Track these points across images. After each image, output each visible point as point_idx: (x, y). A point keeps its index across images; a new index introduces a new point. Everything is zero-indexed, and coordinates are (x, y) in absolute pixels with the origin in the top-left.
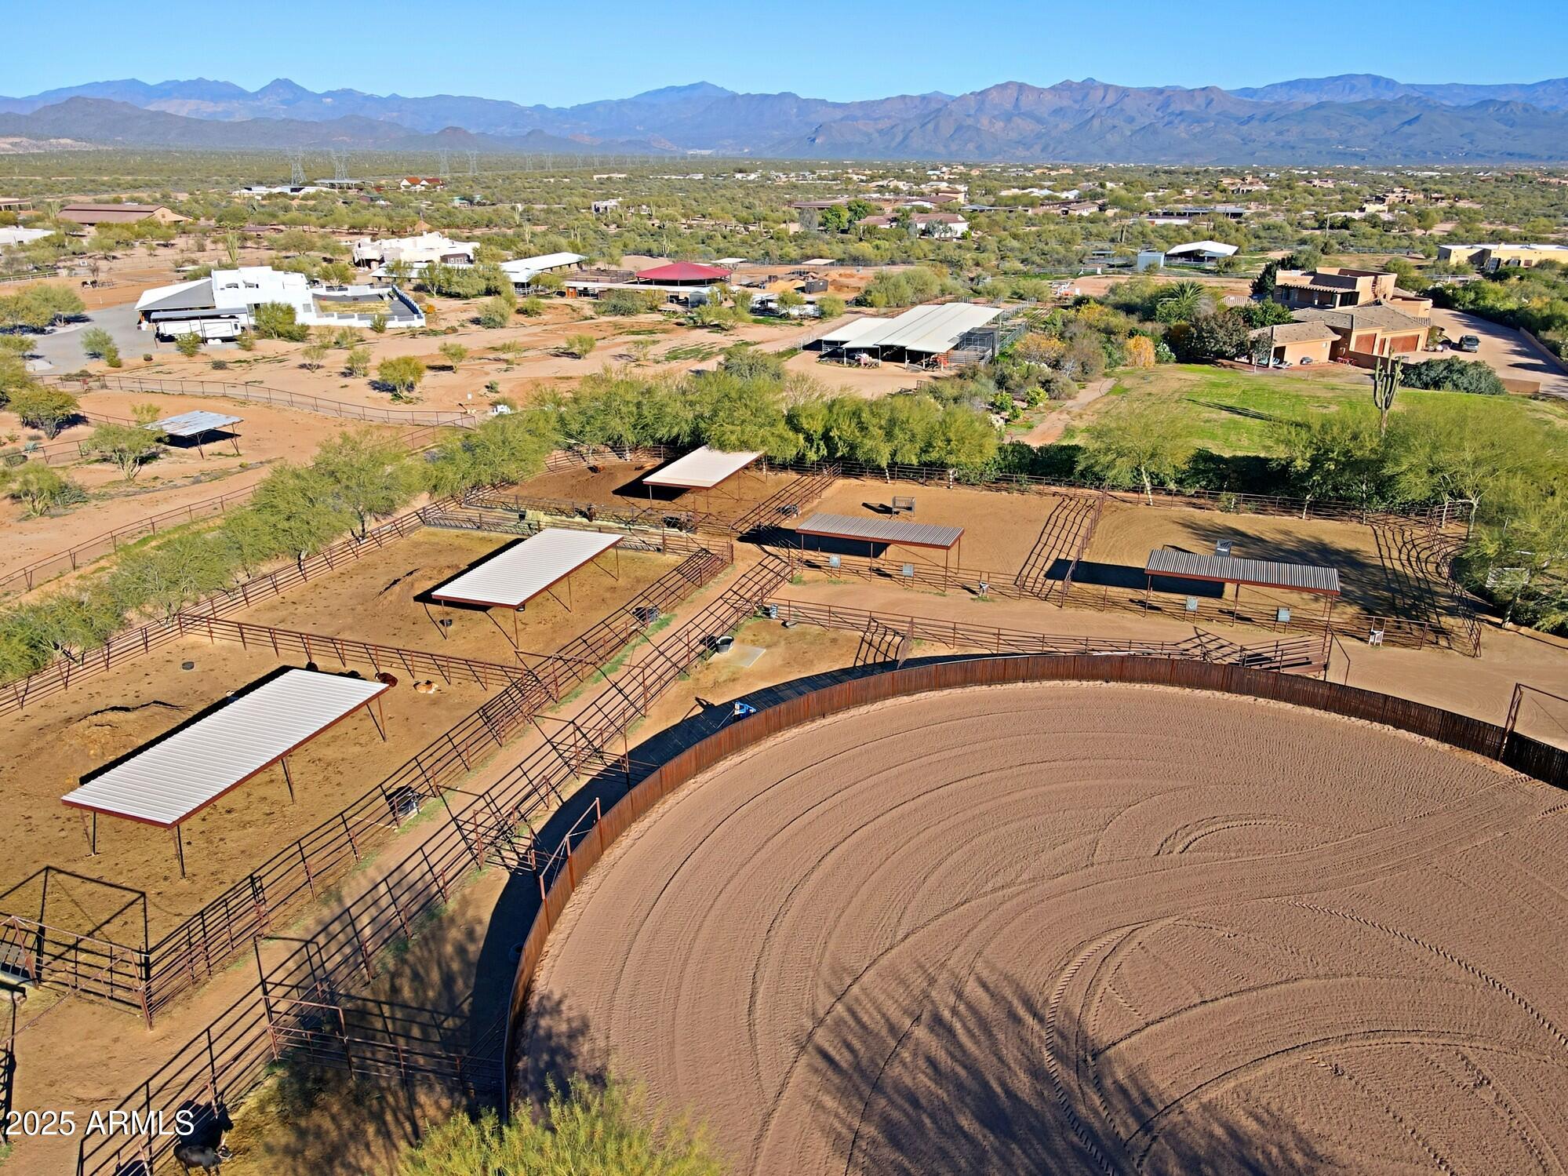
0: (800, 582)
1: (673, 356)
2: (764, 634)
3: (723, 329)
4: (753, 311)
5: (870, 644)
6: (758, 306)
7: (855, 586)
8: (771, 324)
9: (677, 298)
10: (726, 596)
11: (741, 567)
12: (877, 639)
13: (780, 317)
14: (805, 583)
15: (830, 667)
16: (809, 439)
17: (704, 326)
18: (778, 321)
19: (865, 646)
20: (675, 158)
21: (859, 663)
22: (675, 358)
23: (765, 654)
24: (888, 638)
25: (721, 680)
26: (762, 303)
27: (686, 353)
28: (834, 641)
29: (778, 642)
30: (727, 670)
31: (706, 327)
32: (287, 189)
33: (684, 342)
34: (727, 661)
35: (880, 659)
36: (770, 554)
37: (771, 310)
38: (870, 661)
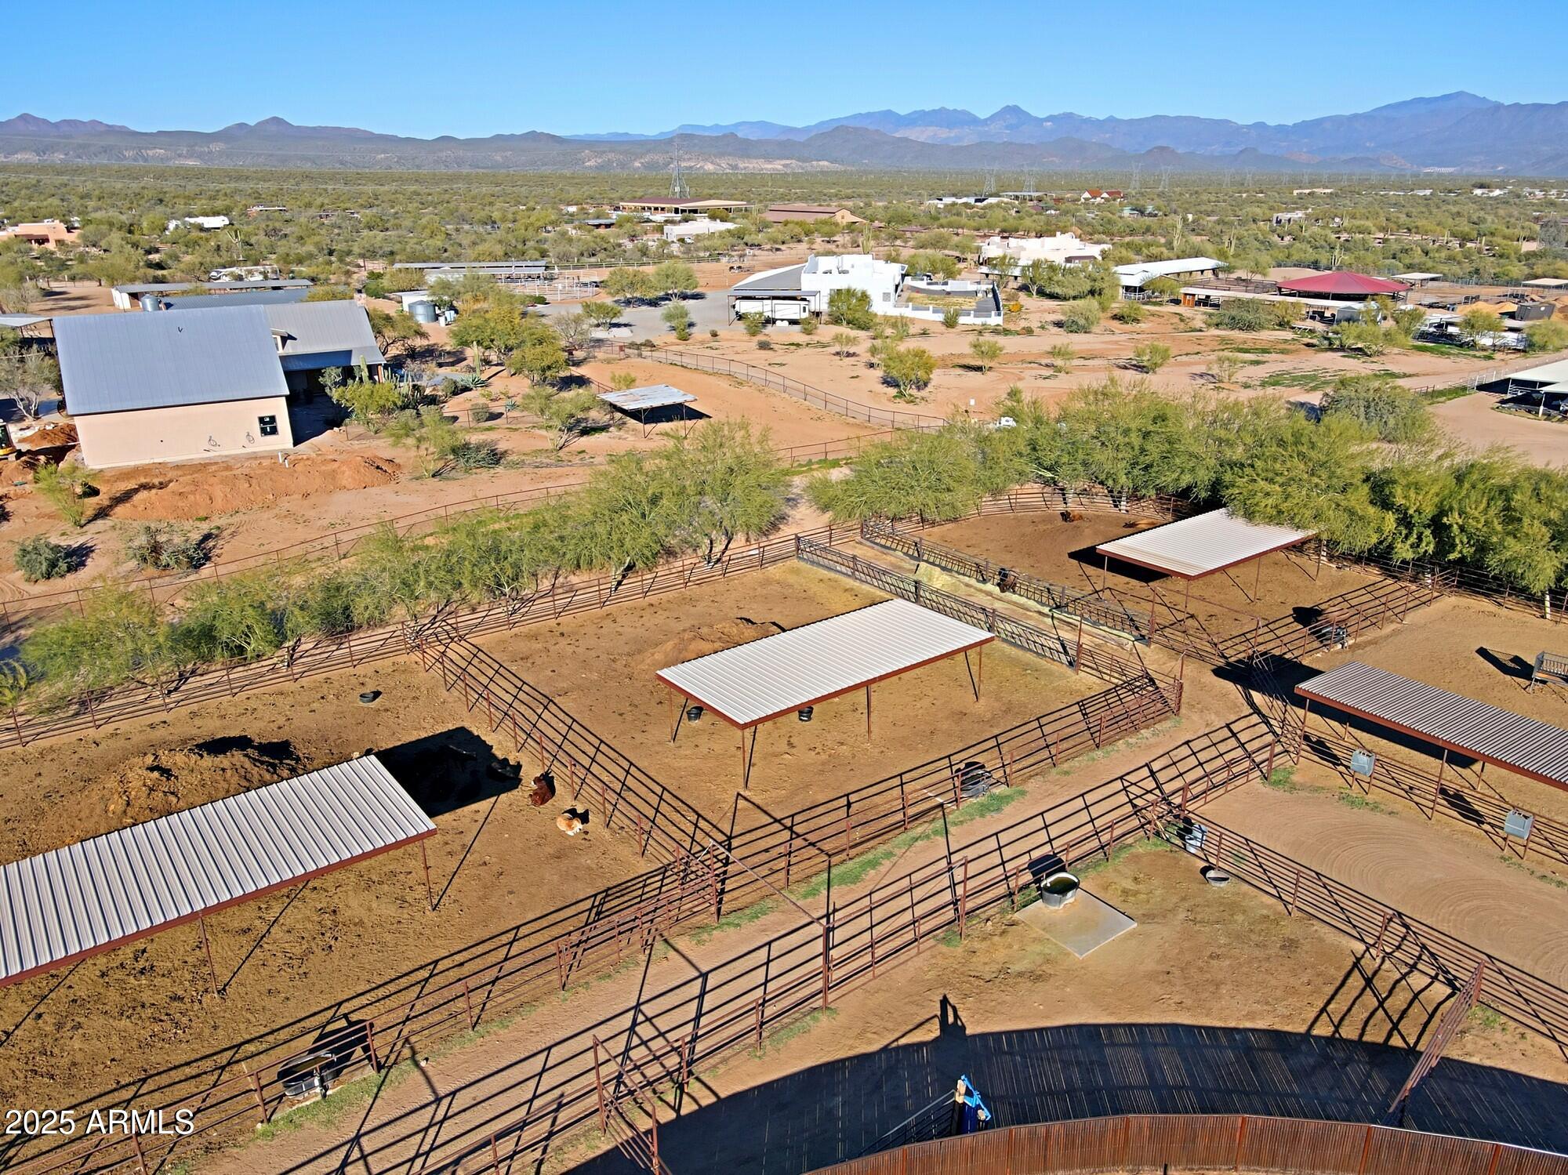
0: (1285, 783)
1: (1274, 381)
2: (1156, 882)
3: (1366, 354)
4: (1423, 336)
5: (1369, 982)
6: (1432, 330)
7: (1393, 821)
8: (1442, 353)
9: (1321, 315)
10: (1132, 778)
11: (1190, 724)
12: (1390, 972)
13: (1461, 346)
14: (1293, 787)
15: (1251, 1016)
16: (1405, 521)
17: (1342, 348)
18: (1455, 351)
19: (1356, 982)
20: (1404, 176)
21: (1323, 1030)
22: (1275, 384)
23: (1132, 935)
24: (1417, 981)
25: (1015, 968)
26: (1440, 326)
27: (1294, 379)
28: (1290, 945)
29: (1173, 910)
30: (1038, 948)
31: (1343, 350)
32: (971, 200)
33: (1301, 366)
34: (1049, 927)
35: (1376, 1035)
36: (1256, 710)
37: (1451, 336)
38: (1349, 1032)
